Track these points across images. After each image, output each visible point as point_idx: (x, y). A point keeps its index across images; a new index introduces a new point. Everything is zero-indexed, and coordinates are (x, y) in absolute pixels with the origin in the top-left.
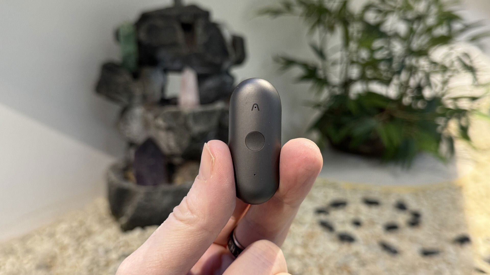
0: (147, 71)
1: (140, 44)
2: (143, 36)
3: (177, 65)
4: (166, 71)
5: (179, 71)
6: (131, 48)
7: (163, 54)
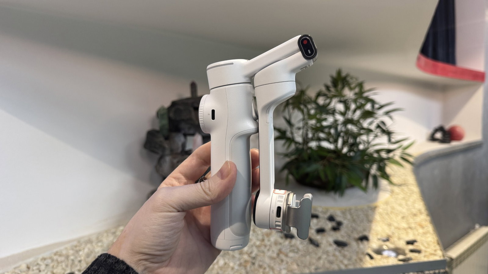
0: (174, 134)
1: (170, 120)
2: (172, 115)
3: (191, 132)
4: (185, 135)
5: (193, 135)
6: (165, 122)
7: (183, 126)
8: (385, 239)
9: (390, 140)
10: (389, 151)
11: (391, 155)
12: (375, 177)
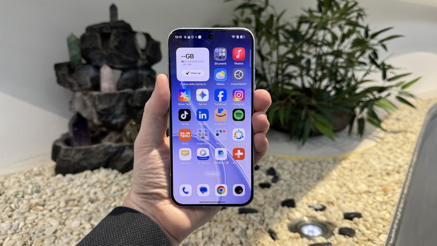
8: (320, 207)
9: (384, 76)
10: (381, 90)
11: (384, 94)
12: (361, 122)
